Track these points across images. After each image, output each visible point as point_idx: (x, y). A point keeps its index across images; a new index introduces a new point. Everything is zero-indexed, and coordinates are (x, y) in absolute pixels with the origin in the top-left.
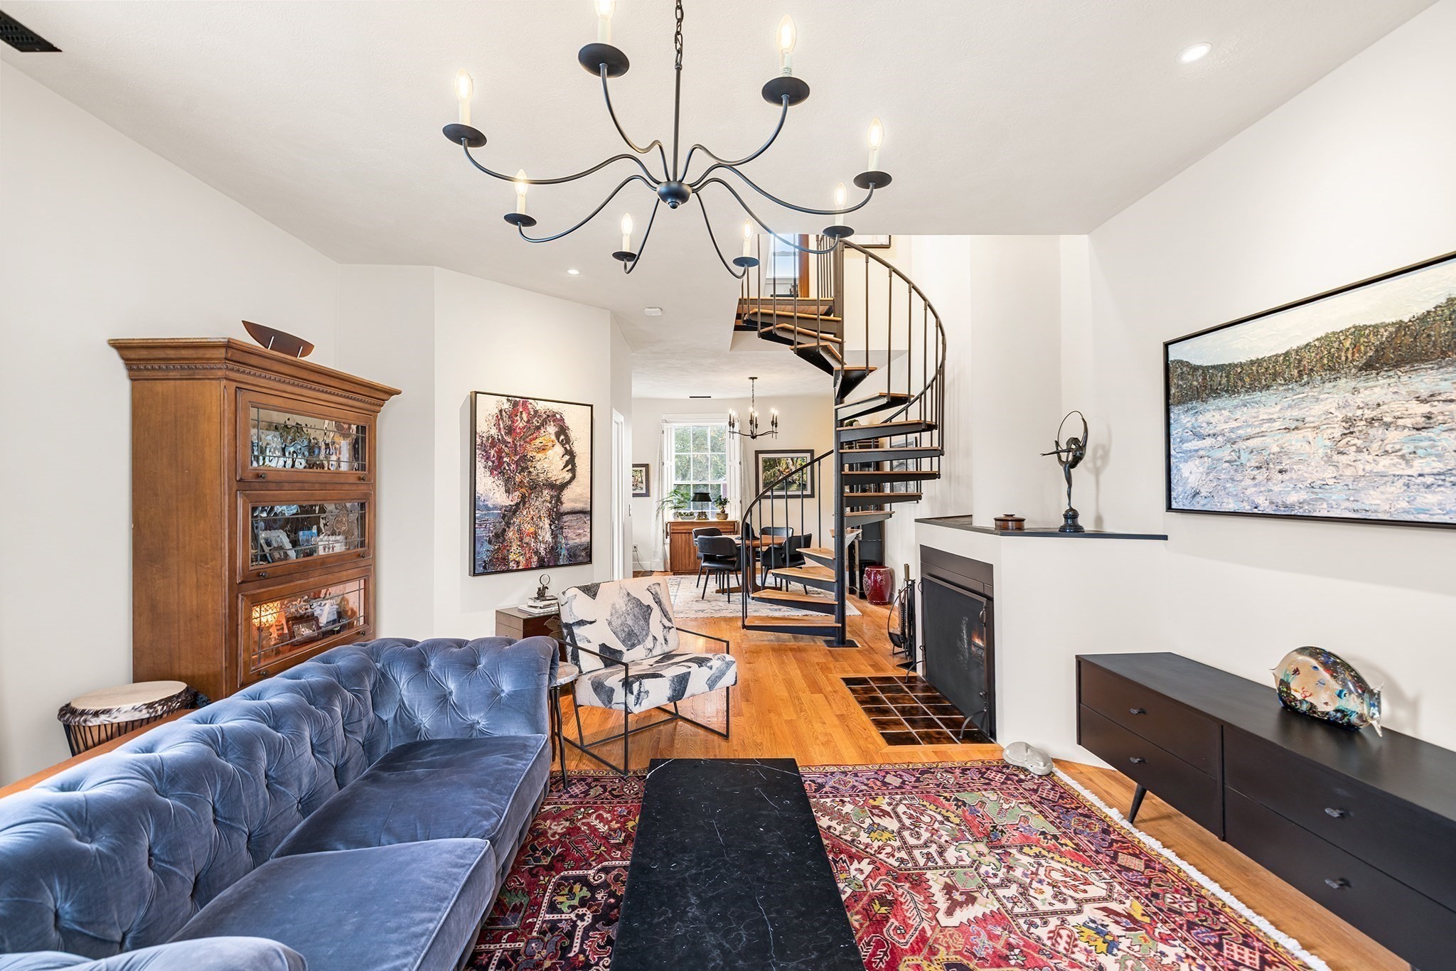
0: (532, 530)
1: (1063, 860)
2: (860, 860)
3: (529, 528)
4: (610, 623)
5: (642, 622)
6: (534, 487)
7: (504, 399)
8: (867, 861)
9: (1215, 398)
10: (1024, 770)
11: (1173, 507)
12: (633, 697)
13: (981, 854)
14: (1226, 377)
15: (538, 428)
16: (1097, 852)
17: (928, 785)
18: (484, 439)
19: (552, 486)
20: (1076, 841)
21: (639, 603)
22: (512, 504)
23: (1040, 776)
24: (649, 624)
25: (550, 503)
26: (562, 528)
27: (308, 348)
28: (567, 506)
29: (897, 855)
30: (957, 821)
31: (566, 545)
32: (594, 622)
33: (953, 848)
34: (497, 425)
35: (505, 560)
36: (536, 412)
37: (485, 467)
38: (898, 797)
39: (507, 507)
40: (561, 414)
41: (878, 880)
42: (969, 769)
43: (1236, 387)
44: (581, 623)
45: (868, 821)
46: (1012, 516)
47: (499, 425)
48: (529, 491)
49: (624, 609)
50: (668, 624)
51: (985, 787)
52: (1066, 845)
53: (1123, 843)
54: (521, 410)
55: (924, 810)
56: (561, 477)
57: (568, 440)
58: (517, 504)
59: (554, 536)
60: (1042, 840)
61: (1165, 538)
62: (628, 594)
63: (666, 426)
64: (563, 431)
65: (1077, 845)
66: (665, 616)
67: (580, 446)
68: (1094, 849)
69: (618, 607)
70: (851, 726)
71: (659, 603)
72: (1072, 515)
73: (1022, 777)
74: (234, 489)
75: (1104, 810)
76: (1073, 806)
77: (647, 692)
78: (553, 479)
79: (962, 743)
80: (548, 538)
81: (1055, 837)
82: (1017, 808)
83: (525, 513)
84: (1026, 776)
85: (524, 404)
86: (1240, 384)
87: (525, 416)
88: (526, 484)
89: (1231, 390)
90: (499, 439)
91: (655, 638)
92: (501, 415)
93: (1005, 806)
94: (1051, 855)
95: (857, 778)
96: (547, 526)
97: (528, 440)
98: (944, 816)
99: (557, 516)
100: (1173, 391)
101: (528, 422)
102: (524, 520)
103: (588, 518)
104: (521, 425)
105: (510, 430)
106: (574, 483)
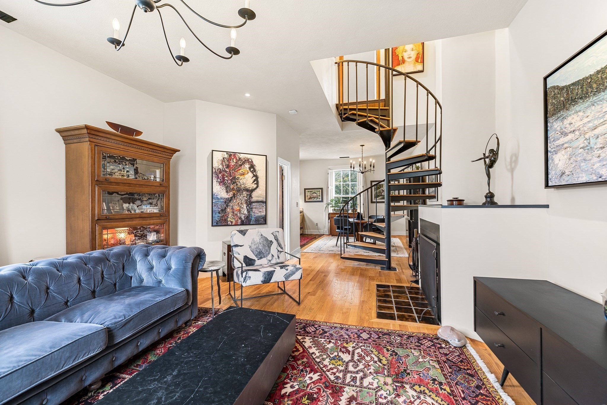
0: (238, 208)
1: (437, 398)
2: (316, 372)
3: (236, 208)
4: (250, 247)
5: (267, 248)
6: (239, 190)
7: (225, 153)
8: (319, 374)
9: (574, 105)
10: (447, 342)
11: (549, 185)
12: (243, 278)
13: (386, 384)
14: (581, 88)
15: (241, 165)
16: (464, 399)
17: (383, 341)
18: (216, 170)
19: (247, 190)
20: (454, 389)
21: (266, 239)
22: (229, 197)
23: (455, 347)
24: (270, 249)
25: (247, 197)
26: (252, 208)
27: (139, 133)
28: (254, 199)
29: (337, 374)
30: (385, 363)
31: (254, 215)
32: (242, 246)
33: (372, 376)
34: (222, 164)
35: (226, 220)
36: (240, 158)
37: (217, 182)
38: (361, 344)
39: (227, 198)
40: (251, 159)
41: (316, 385)
42: (413, 337)
43: (587, 93)
44: (236, 246)
45: (336, 354)
46: (457, 198)
47: (223, 164)
48: (237, 192)
49: (258, 241)
50: (280, 249)
51: (416, 347)
52: (445, 390)
53: (486, 396)
54: (233, 158)
55: (370, 354)
56: (251, 186)
57: (255, 170)
58: (231, 198)
59: (248, 211)
60: (431, 383)
61: (547, 206)
62: (262, 235)
63: (330, 171)
64: (252, 167)
65: (452, 391)
66: (280, 246)
67: (261, 174)
68: (463, 396)
69: (255, 240)
70: (364, 307)
71: (277, 240)
72: (490, 196)
73: (443, 346)
74: (94, 184)
75: (486, 374)
76: (466, 368)
77: (250, 277)
78: (248, 187)
79: (420, 322)
80: (246, 212)
81: (441, 384)
82: (427, 362)
83: (235, 201)
84: (446, 345)
85: (234, 155)
86: (590, 90)
87: (235, 160)
88: (235, 189)
89: (584, 97)
90: (223, 170)
91: (273, 256)
92: (224, 160)
93: (421, 360)
94: (431, 393)
95: (346, 332)
96: (245, 207)
97: (236, 170)
98: (379, 358)
99: (249, 203)
100: (549, 107)
101: (236, 163)
102: (235, 205)
103: (265, 204)
104: (233, 164)
105: (228, 166)
106: (258, 189)
